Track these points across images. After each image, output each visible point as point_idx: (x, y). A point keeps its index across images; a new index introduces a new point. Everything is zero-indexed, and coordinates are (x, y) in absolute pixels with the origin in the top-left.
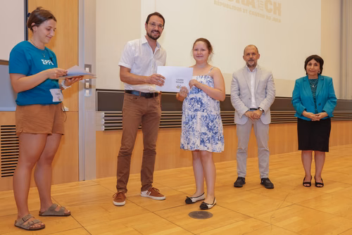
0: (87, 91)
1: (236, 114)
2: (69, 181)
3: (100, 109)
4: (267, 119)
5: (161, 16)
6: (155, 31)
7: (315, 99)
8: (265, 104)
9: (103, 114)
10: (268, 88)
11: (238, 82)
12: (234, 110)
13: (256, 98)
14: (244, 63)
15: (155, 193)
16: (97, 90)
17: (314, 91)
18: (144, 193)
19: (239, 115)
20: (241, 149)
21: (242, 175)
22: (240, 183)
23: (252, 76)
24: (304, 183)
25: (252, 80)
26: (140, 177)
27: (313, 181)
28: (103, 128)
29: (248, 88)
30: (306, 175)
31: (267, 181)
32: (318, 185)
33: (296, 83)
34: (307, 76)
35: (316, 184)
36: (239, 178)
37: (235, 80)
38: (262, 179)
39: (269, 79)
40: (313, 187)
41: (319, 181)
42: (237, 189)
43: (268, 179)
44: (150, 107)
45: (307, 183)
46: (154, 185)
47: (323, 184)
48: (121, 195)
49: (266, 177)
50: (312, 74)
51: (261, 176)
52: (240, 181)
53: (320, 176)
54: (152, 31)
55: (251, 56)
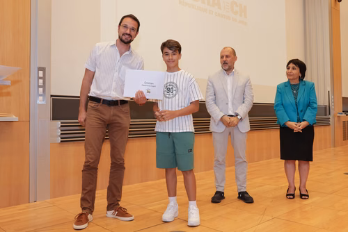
0: (41, 98)
1: (212, 122)
2: (18, 204)
3: (55, 118)
4: (245, 126)
5: (135, 19)
6: (127, 34)
7: (296, 105)
8: (243, 110)
9: (59, 123)
10: (246, 93)
11: (213, 86)
12: (209, 116)
13: (233, 104)
14: (219, 66)
15: (122, 213)
16: (51, 96)
17: (296, 96)
18: (110, 213)
19: (215, 122)
20: (218, 161)
21: (220, 189)
22: (218, 197)
23: (229, 80)
24: (287, 195)
25: (229, 84)
26: (106, 195)
27: (297, 192)
28: (60, 139)
29: (225, 92)
30: (290, 187)
31: (246, 195)
32: (303, 197)
33: (278, 88)
34: (289, 81)
35: (301, 195)
36: (217, 192)
37: (211, 85)
38: (239, 193)
39: (247, 84)
40: (297, 199)
41: (304, 193)
42: (214, 204)
43: (246, 193)
44: (114, 115)
45: (291, 195)
46: (121, 204)
47: (308, 196)
48: (83, 216)
49: (245, 190)
50: (291, 78)
51: (238, 189)
52: (218, 195)
53: (305, 187)
54: (123, 35)
55: (224, 59)
